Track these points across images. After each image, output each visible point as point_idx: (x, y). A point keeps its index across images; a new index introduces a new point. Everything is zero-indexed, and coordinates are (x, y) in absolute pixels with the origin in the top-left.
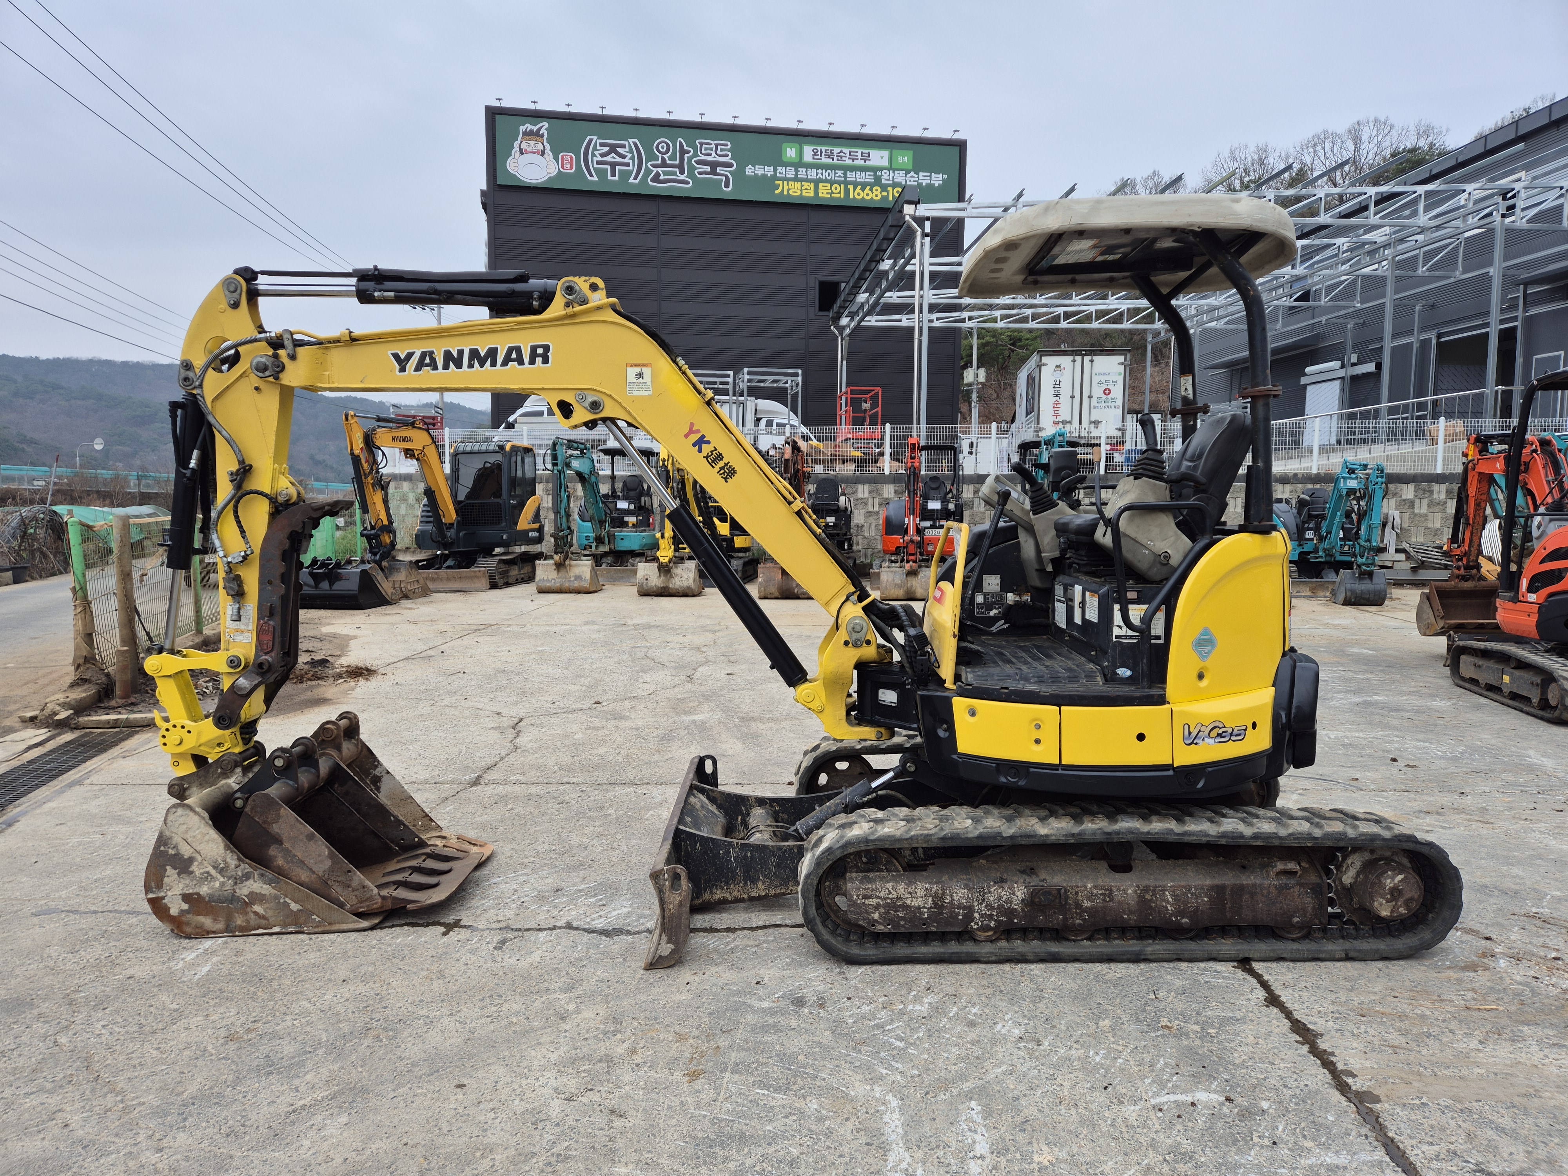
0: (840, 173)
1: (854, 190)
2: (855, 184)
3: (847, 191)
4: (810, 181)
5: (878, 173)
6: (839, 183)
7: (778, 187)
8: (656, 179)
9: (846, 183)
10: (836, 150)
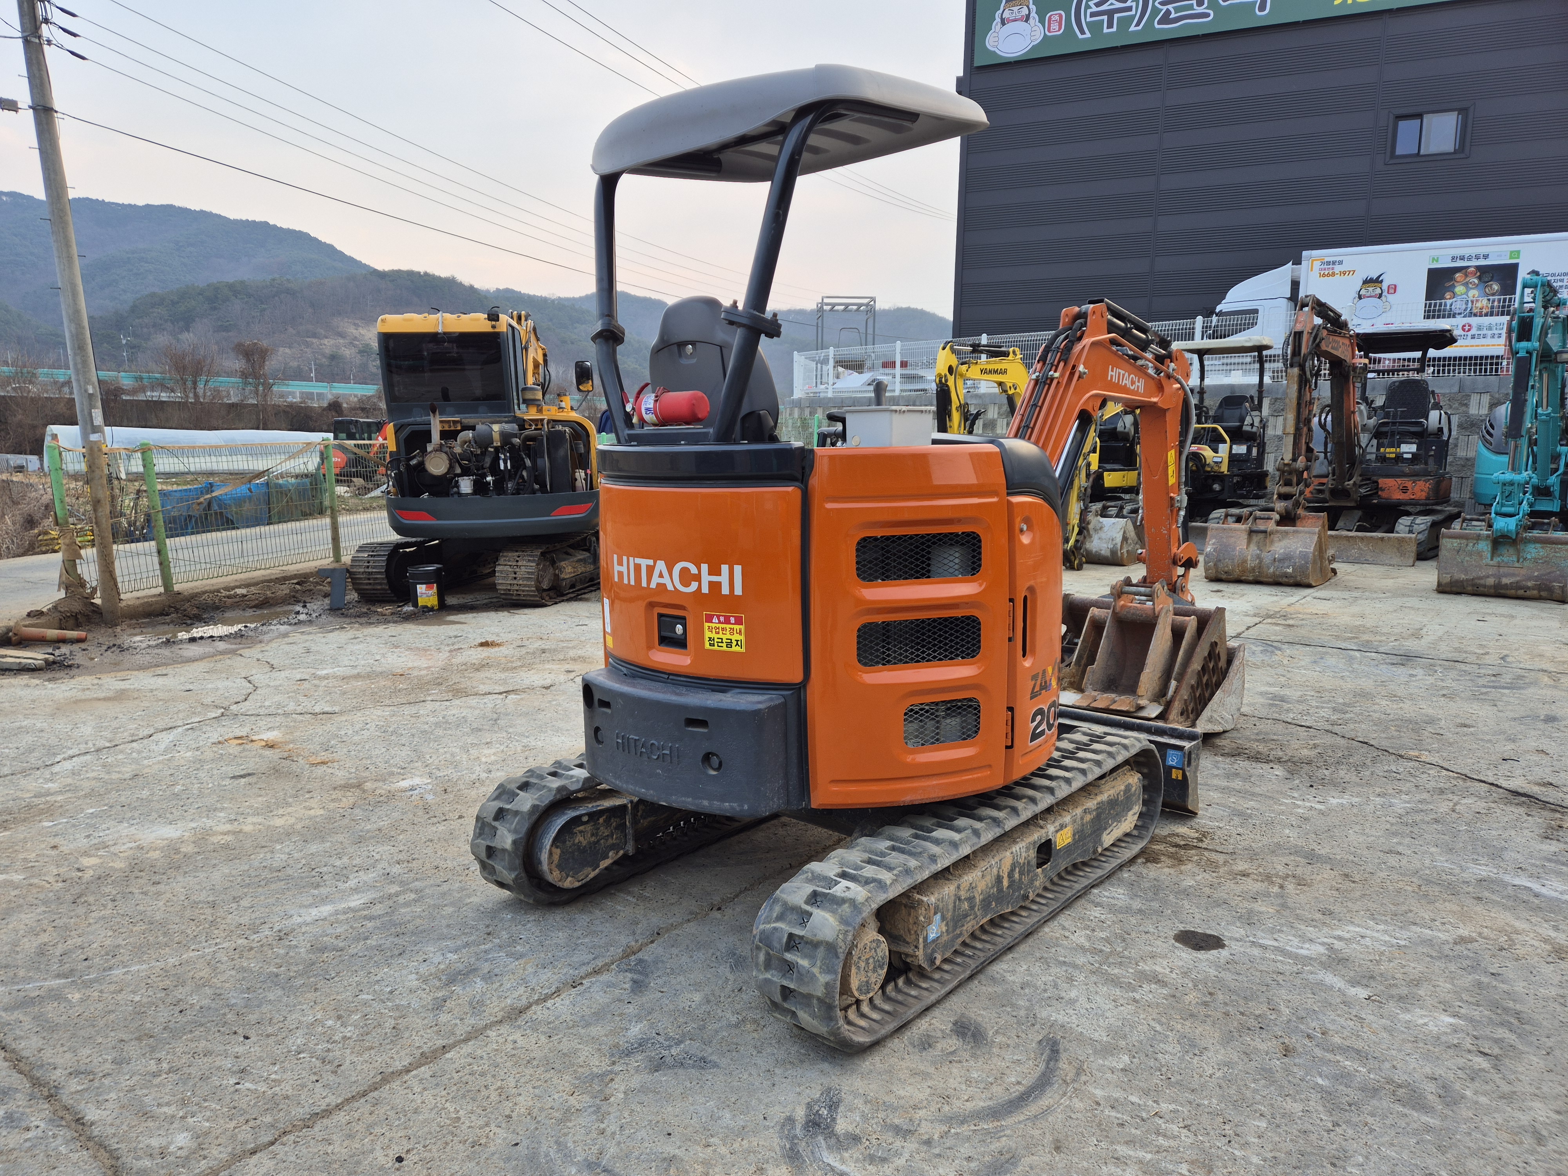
8: (1166, 19)
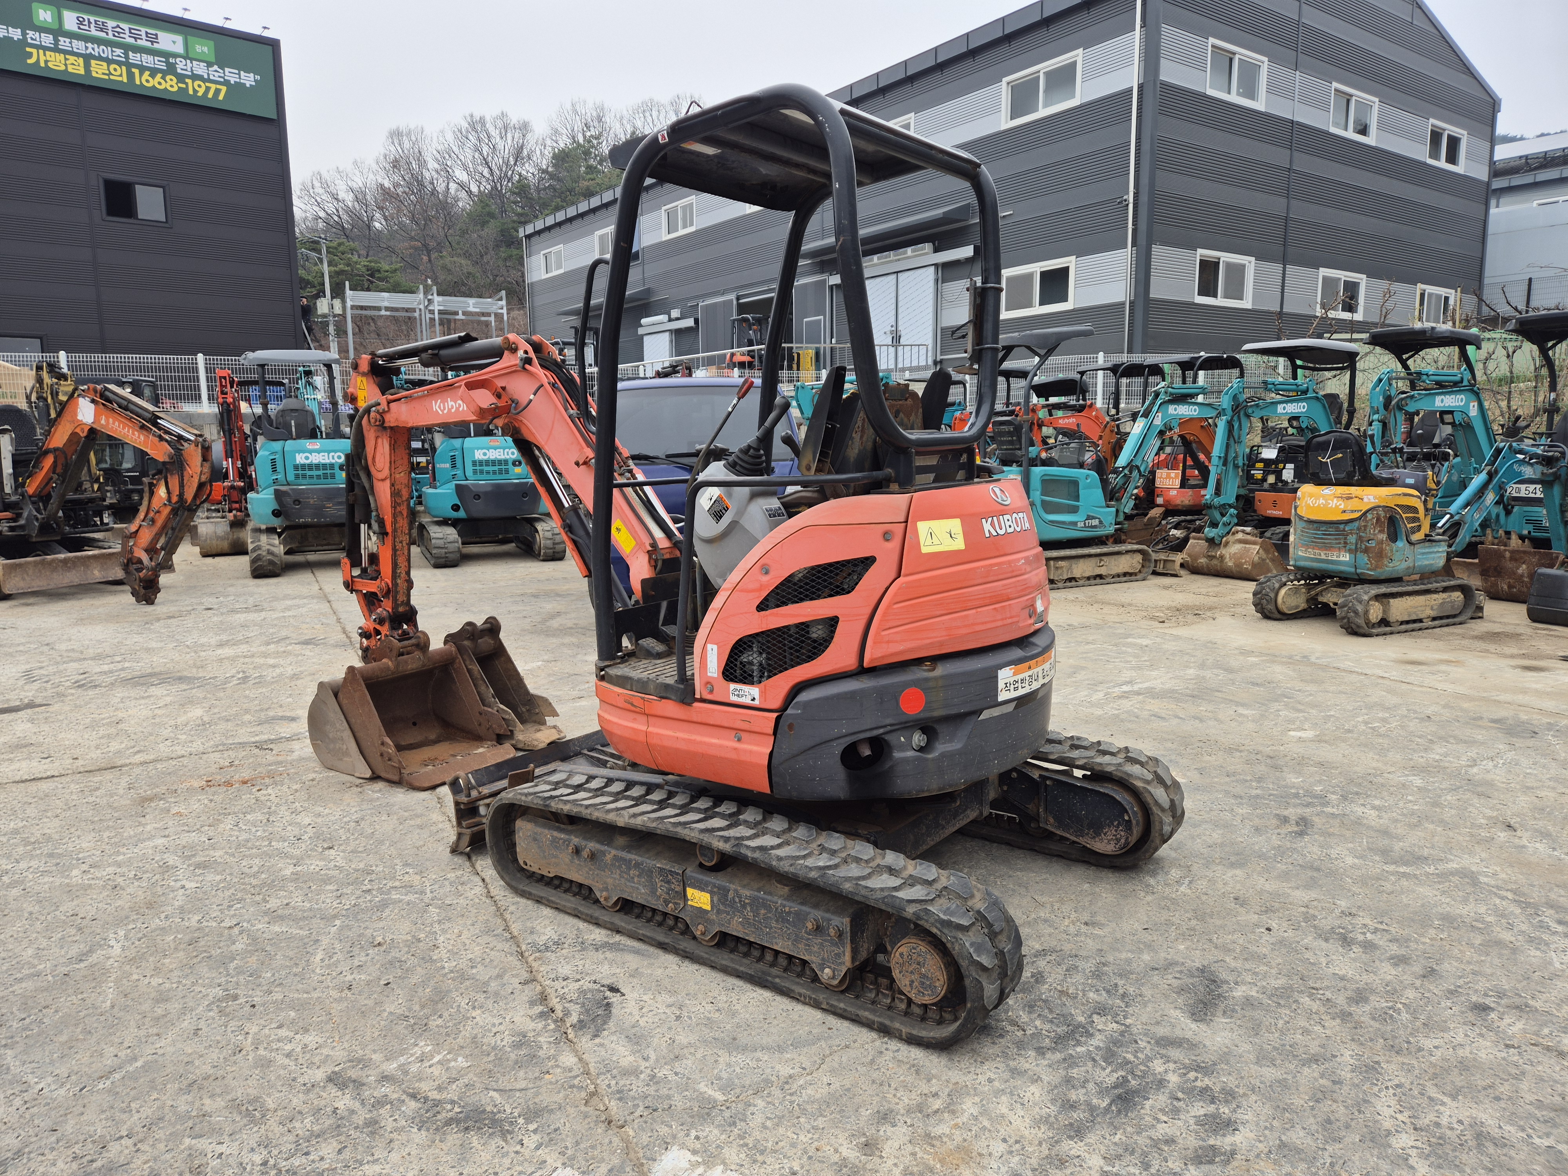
0: (118, 51)
1: (141, 75)
2: (142, 69)
3: (131, 75)
4: (78, 55)
5: (171, 60)
6: (119, 63)
7: (30, 55)
9: (129, 66)
10: (111, 24)
